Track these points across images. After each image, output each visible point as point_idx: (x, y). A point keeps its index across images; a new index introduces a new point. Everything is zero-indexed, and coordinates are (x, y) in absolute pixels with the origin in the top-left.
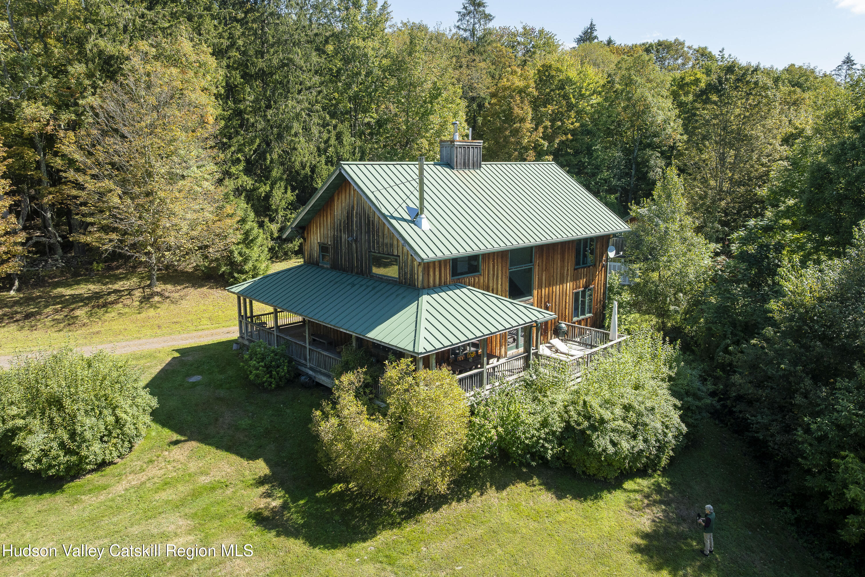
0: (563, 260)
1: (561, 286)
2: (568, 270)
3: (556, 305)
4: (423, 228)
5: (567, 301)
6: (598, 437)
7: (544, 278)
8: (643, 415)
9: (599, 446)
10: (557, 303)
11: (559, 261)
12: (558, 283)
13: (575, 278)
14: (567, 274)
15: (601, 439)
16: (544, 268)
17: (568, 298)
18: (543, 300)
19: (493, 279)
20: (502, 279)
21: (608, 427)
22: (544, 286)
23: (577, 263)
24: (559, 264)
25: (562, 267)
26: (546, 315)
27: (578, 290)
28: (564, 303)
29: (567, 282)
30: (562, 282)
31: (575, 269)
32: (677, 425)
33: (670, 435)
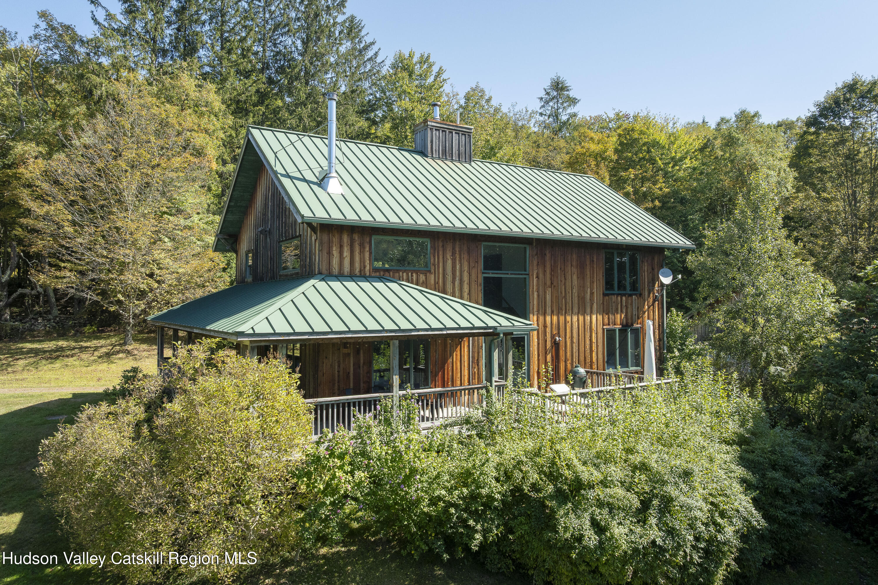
0: (582, 276)
1: (581, 318)
2: (592, 293)
3: (572, 342)
4: (329, 190)
5: (594, 340)
6: (567, 514)
7: (548, 297)
8: (664, 483)
9: (566, 529)
10: (575, 340)
11: (575, 277)
12: (576, 310)
13: (605, 310)
14: (591, 300)
15: (572, 516)
16: (548, 283)
17: (594, 335)
18: (548, 330)
19: (453, 282)
20: (470, 284)
21: (591, 494)
22: (549, 310)
23: (609, 285)
24: (575, 282)
25: (582, 287)
26: (516, 324)
27: (611, 327)
28: (588, 342)
29: (591, 313)
30: (582, 310)
31: (604, 295)
32: (745, 514)
33: (729, 530)
